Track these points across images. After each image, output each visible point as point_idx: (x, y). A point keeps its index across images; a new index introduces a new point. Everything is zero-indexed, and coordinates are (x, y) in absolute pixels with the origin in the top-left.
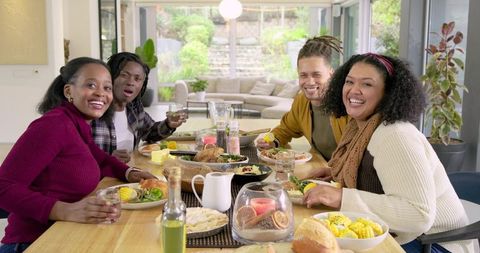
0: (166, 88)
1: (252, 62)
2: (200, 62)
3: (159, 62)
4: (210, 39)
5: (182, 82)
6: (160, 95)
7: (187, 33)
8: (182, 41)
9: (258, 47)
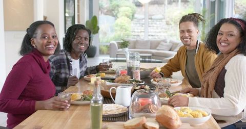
0: (104, 46)
1: (159, 30)
2: (126, 30)
3: (100, 30)
4: (133, 16)
5: (115, 42)
6: (100, 51)
7: (118, 12)
8: (116, 16)
9: (163, 20)
